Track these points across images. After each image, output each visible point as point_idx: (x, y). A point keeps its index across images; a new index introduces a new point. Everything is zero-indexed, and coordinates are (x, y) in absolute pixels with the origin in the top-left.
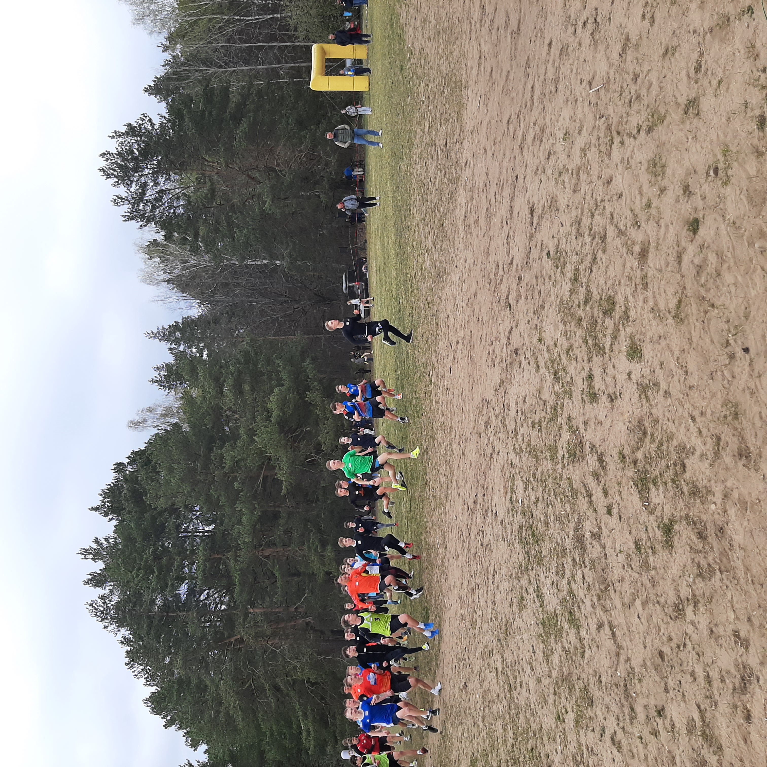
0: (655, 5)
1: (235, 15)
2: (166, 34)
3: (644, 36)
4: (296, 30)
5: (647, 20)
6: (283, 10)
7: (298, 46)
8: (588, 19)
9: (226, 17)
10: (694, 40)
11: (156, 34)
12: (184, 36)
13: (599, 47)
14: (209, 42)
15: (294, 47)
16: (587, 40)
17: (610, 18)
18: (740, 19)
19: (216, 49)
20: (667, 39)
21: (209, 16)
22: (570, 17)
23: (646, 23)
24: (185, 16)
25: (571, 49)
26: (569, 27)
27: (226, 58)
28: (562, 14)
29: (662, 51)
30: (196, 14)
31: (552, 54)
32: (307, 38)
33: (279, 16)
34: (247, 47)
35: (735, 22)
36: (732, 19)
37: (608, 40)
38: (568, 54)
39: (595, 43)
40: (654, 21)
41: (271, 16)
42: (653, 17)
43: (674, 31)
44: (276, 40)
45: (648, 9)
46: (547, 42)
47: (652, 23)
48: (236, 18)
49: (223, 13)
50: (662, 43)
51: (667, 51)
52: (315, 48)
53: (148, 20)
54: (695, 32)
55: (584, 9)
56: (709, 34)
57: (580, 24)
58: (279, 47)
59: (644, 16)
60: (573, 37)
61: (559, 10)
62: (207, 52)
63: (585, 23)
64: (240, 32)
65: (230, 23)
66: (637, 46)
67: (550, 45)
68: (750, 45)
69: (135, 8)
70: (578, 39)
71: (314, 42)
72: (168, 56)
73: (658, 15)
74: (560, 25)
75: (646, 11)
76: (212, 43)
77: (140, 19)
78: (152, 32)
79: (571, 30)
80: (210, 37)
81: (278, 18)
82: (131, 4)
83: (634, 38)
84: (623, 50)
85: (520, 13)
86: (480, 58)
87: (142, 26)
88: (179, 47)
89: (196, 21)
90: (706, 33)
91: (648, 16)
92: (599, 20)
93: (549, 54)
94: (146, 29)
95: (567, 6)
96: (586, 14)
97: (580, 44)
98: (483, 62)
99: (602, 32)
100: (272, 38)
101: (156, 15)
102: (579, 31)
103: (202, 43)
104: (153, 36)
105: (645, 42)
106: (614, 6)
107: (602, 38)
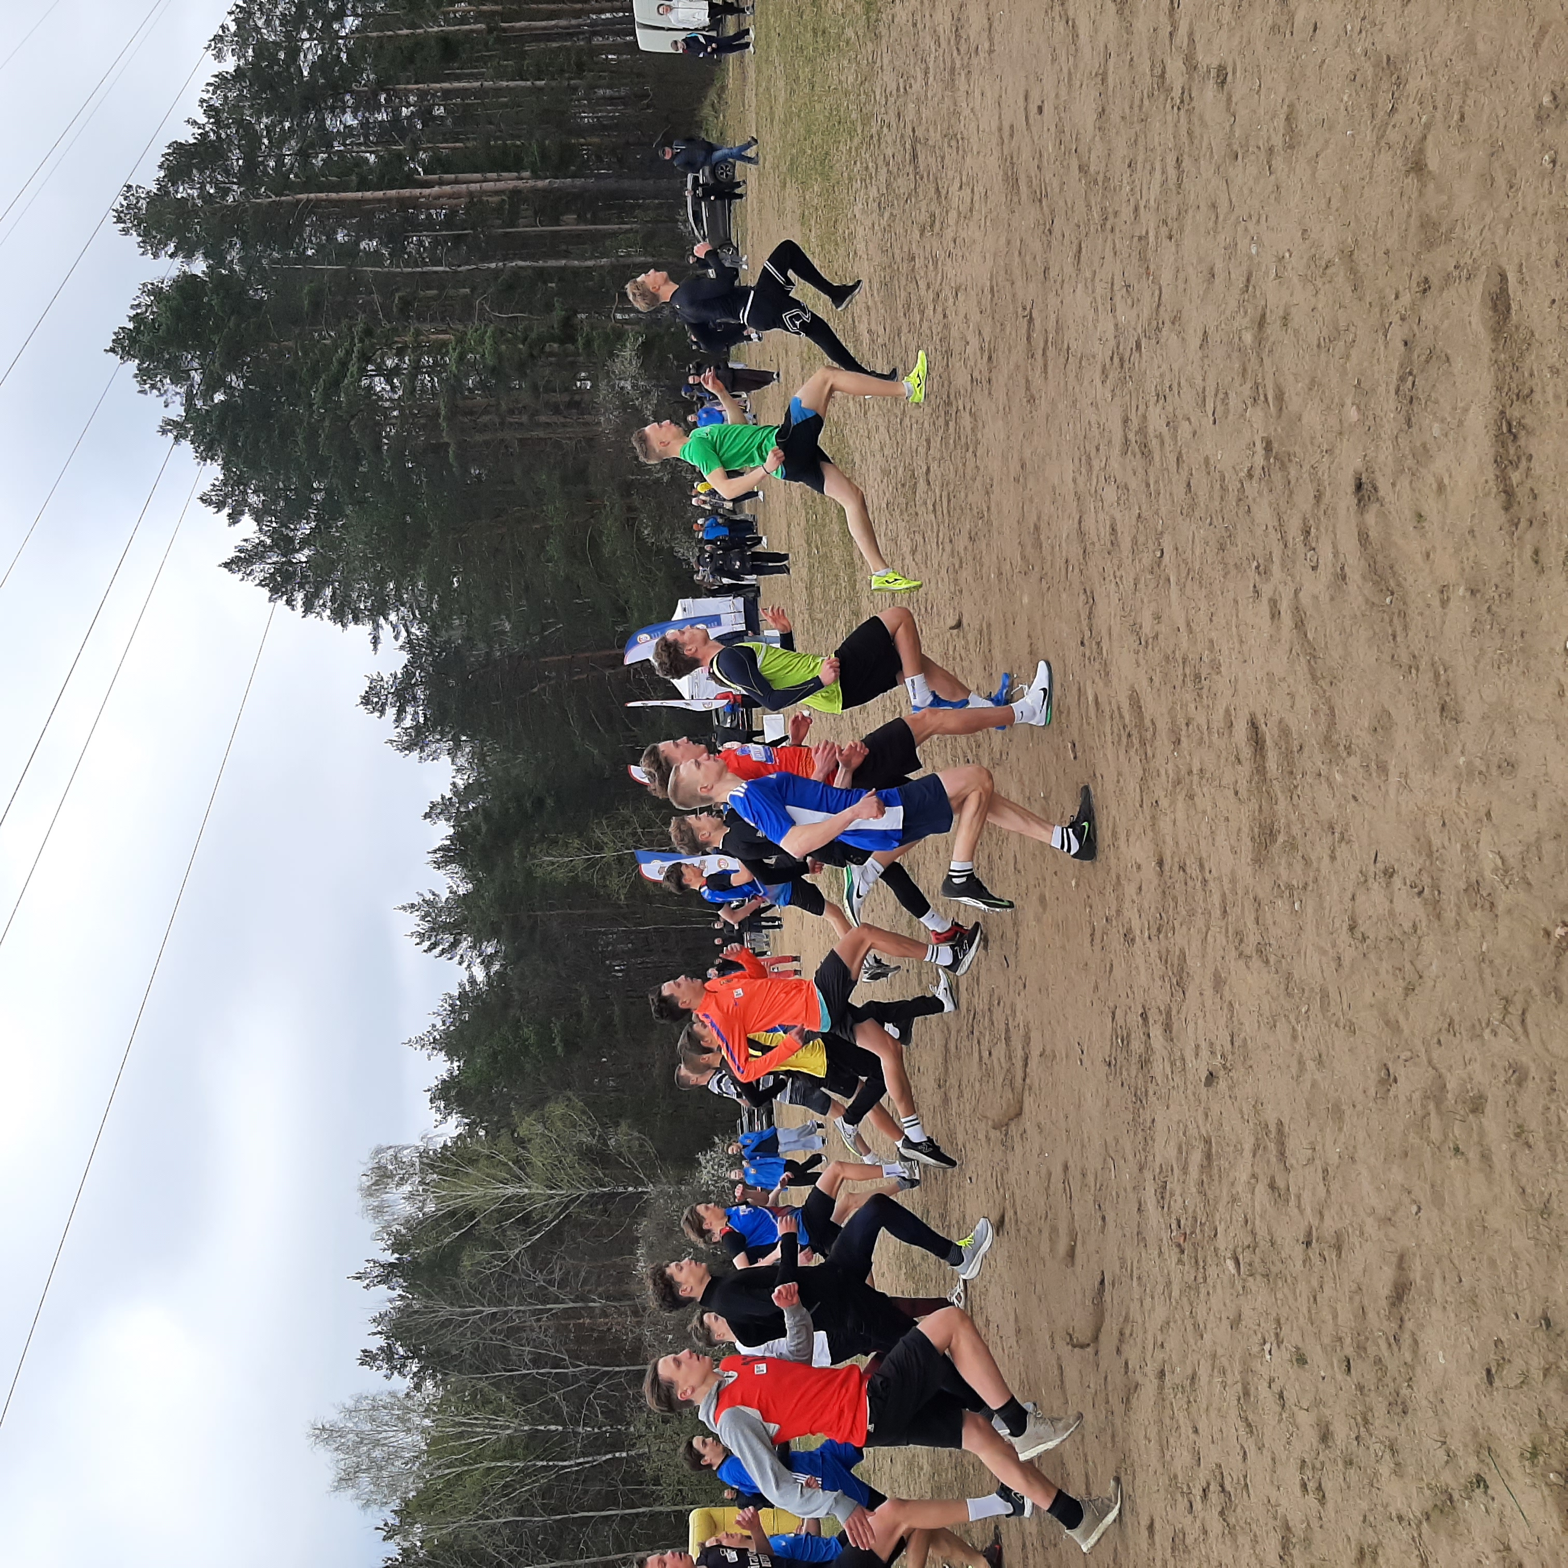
0: (1318, 1465)
1: (537, 1458)
2: (396, 1504)
3: (1315, 1524)
4: (657, 1481)
5: (1311, 1493)
6: (634, 1445)
7: (661, 1513)
8: (1208, 1484)
9: (521, 1464)
10: (1404, 1534)
11: (375, 1508)
12: (431, 1507)
13: (1241, 1540)
14: (482, 1517)
15: (652, 1515)
16: (1216, 1526)
17: (1246, 1485)
18: (1469, 1498)
19: (493, 1530)
20: (1357, 1530)
21: (486, 1464)
22: (1176, 1477)
23: (1311, 1500)
24: (439, 1467)
25: (1189, 1540)
26: (1179, 1496)
27: (512, 1547)
28: (1160, 1470)
29: (1353, 1554)
30: (462, 1462)
31: (1158, 1545)
32: (680, 1497)
33: (624, 1454)
34: (556, 1521)
35: (1464, 1504)
36: (1456, 1496)
37: (1254, 1526)
38: (1186, 1550)
39: (1231, 1529)
40: (1324, 1496)
41: (609, 1456)
42: (1319, 1488)
43: (1365, 1517)
44: (616, 1504)
45: (1309, 1473)
46: (1145, 1522)
47: (1322, 1500)
48: (540, 1463)
49: (513, 1457)
50: (1349, 1539)
51: (1362, 1552)
52: (695, 1518)
53: (364, 1479)
54: (1400, 1518)
55: (1199, 1465)
56: (1425, 1524)
57: (1197, 1492)
58: (623, 1517)
59: (1304, 1486)
60: (1190, 1517)
61: (1155, 1463)
62: (475, 1537)
63: (1204, 1490)
64: (546, 1492)
65: (529, 1475)
66: (1307, 1541)
67: (1151, 1527)
68: (1502, 1547)
69: (342, 1456)
70: (1198, 1523)
71: (695, 1503)
72: (392, 1550)
73: (1328, 1486)
74: (1162, 1491)
75: (1305, 1478)
76: (488, 1518)
77: (347, 1479)
78: (367, 1504)
79: (1182, 1503)
80: (485, 1506)
81: (621, 1459)
82: (337, 1449)
83: (1298, 1528)
84: (1283, 1548)
86: (1024, 1545)
87: (351, 1492)
88: (418, 1529)
89: (459, 1475)
90: (1420, 1522)
91: (1311, 1485)
92: (1228, 1487)
93: (1152, 1544)
94: (358, 1497)
95: (1168, 1458)
96: (1203, 1475)
97: (1205, 1532)
98: (1030, 1556)
99: (1239, 1510)
100: (610, 1500)
101: (381, 1469)
102: (1198, 1505)
103: (466, 1518)
104: (369, 1510)
105: (1318, 1535)
106: (1249, 1461)
107: (1242, 1523)
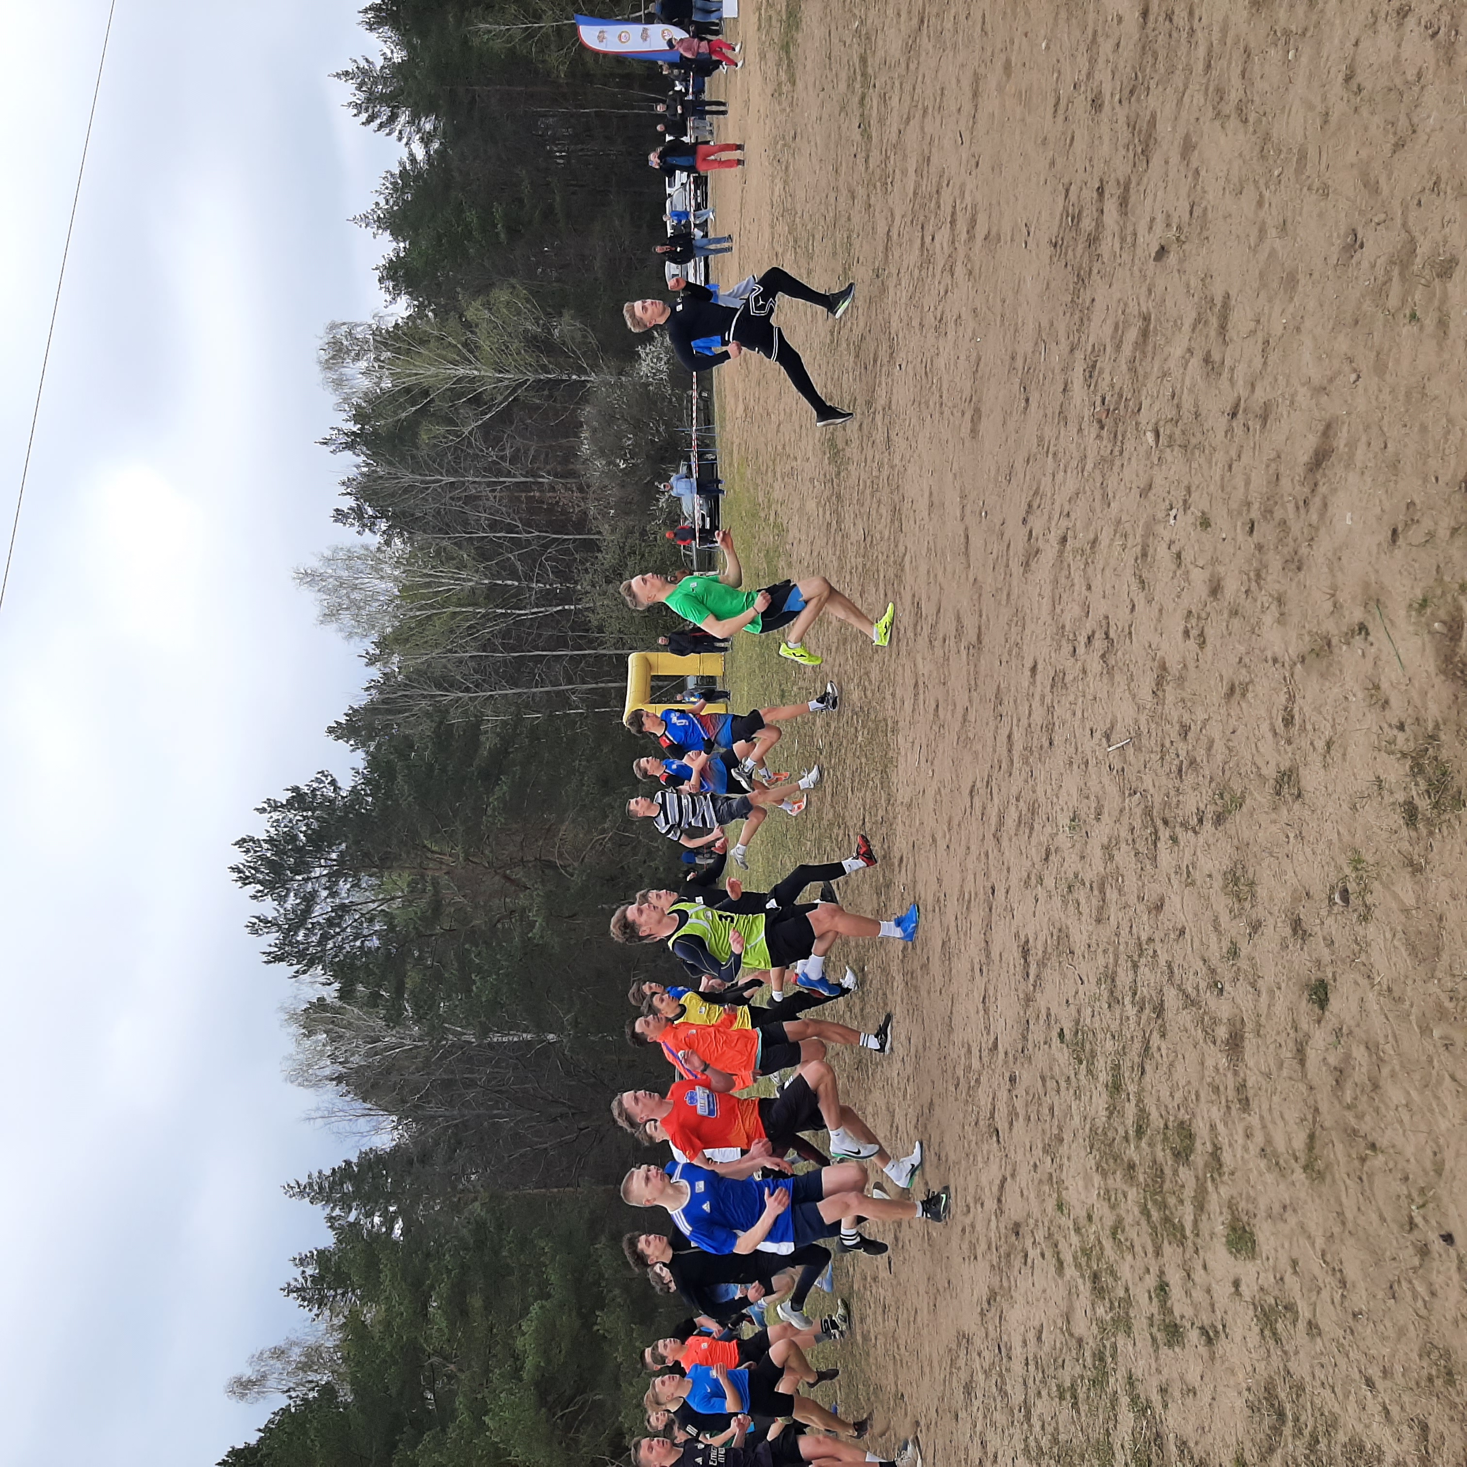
0: (1204, 615)
1: (497, 606)
2: (375, 637)
3: (1191, 665)
4: (600, 630)
5: (1192, 640)
6: (580, 599)
7: (605, 655)
8: (1094, 632)
9: (483, 611)
10: (1276, 674)
11: (357, 639)
12: (407, 640)
13: (1118, 678)
14: (450, 651)
15: (597, 657)
16: (1095, 666)
17: (1130, 633)
18: (1348, 644)
19: (461, 661)
20: (1231, 671)
21: (452, 609)
22: (1063, 627)
23: (1192, 644)
24: (411, 609)
25: (1069, 678)
26: (1064, 642)
27: (478, 676)
28: (1050, 621)
29: (1225, 689)
30: (432, 606)
31: (1038, 683)
32: (620, 643)
33: (572, 607)
34: (514, 658)
35: (1341, 648)
36: (1335, 641)
37: (1131, 667)
38: (1065, 686)
39: (1110, 671)
40: (1204, 642)
41: (560, 608)
42: (1202, 634)
43: (1241, 659)
44: (566, 646)
45: (1194, 621)
46: (1029, 664)
47: (1202, 645)
48: (499, 611)
49: (476, 604)
50: (1221, 676)
51: (1232, 689)
52: (633, 659)
53: (346, 617)
54: (1275, 661)
55: (1087, 616)
56: (1299, 666)
57: (1082, 640)
58: (571, 656)
59: (1186, 633)
60: (1072, 660)
61: (1045, 615)
62: (445, 667)
63: (1089, 638)
64: (505, 634)
65: (489, 620)
66: (1181, 680)
67: (1034, 669)
68: (1371, 686)
69: (325, 597)
70: (1079, 663)
71: (633, 649)
72: (375, 673)
73: (1209, 632)
74: (1049, 639)
75: (1189, 626)
76: (456, 652)
77: (331, 614)
78: (350, 635)
79: (1067, 648)
80: (453, 642)
81: (571, 610)
82: (319, 590)
83: (1174, 668)
84: (1157, 685)
85: (981, 616)
86: (916, 685)
87: (334, 626)
88: (396, 659)
89: (429, 617)
90: (1295, 664)
91: (1194, 633)
92: (1112, 634)
93: (1033, 683)
94: (341, 630)
95: (1058, 611)
96: (1089, 625)
97: (1084, 672)
98: (921, 692)
99: (1120, 653)
100: (562, 643)
101: (359, 608)
102: (1081, 650)
103: (437, 651)
104: (352, 641)
105: (1192, 673)
106: (1135, 613)
107: (1120, 664)
